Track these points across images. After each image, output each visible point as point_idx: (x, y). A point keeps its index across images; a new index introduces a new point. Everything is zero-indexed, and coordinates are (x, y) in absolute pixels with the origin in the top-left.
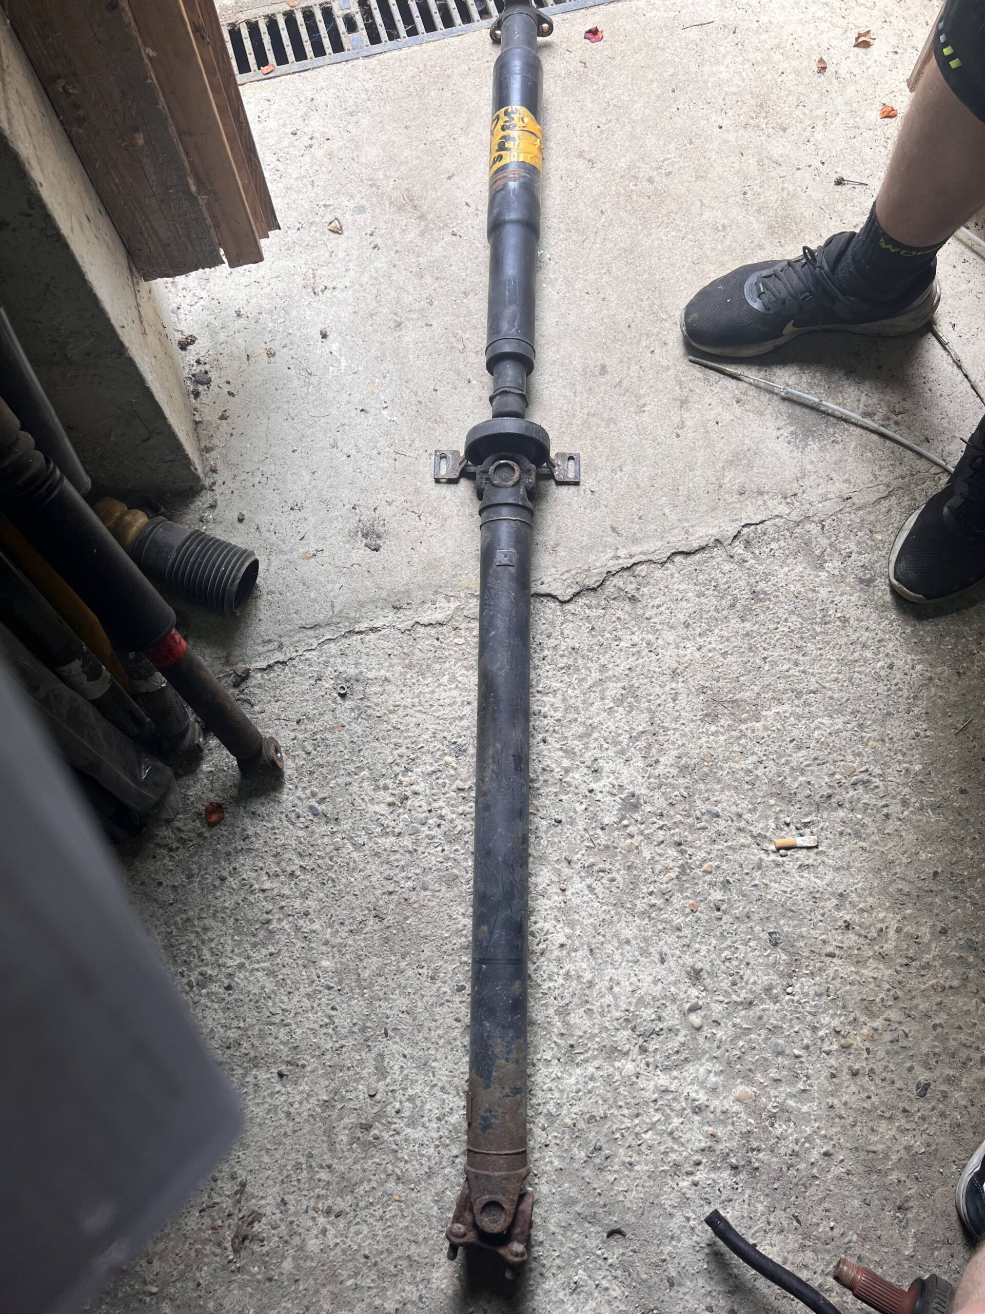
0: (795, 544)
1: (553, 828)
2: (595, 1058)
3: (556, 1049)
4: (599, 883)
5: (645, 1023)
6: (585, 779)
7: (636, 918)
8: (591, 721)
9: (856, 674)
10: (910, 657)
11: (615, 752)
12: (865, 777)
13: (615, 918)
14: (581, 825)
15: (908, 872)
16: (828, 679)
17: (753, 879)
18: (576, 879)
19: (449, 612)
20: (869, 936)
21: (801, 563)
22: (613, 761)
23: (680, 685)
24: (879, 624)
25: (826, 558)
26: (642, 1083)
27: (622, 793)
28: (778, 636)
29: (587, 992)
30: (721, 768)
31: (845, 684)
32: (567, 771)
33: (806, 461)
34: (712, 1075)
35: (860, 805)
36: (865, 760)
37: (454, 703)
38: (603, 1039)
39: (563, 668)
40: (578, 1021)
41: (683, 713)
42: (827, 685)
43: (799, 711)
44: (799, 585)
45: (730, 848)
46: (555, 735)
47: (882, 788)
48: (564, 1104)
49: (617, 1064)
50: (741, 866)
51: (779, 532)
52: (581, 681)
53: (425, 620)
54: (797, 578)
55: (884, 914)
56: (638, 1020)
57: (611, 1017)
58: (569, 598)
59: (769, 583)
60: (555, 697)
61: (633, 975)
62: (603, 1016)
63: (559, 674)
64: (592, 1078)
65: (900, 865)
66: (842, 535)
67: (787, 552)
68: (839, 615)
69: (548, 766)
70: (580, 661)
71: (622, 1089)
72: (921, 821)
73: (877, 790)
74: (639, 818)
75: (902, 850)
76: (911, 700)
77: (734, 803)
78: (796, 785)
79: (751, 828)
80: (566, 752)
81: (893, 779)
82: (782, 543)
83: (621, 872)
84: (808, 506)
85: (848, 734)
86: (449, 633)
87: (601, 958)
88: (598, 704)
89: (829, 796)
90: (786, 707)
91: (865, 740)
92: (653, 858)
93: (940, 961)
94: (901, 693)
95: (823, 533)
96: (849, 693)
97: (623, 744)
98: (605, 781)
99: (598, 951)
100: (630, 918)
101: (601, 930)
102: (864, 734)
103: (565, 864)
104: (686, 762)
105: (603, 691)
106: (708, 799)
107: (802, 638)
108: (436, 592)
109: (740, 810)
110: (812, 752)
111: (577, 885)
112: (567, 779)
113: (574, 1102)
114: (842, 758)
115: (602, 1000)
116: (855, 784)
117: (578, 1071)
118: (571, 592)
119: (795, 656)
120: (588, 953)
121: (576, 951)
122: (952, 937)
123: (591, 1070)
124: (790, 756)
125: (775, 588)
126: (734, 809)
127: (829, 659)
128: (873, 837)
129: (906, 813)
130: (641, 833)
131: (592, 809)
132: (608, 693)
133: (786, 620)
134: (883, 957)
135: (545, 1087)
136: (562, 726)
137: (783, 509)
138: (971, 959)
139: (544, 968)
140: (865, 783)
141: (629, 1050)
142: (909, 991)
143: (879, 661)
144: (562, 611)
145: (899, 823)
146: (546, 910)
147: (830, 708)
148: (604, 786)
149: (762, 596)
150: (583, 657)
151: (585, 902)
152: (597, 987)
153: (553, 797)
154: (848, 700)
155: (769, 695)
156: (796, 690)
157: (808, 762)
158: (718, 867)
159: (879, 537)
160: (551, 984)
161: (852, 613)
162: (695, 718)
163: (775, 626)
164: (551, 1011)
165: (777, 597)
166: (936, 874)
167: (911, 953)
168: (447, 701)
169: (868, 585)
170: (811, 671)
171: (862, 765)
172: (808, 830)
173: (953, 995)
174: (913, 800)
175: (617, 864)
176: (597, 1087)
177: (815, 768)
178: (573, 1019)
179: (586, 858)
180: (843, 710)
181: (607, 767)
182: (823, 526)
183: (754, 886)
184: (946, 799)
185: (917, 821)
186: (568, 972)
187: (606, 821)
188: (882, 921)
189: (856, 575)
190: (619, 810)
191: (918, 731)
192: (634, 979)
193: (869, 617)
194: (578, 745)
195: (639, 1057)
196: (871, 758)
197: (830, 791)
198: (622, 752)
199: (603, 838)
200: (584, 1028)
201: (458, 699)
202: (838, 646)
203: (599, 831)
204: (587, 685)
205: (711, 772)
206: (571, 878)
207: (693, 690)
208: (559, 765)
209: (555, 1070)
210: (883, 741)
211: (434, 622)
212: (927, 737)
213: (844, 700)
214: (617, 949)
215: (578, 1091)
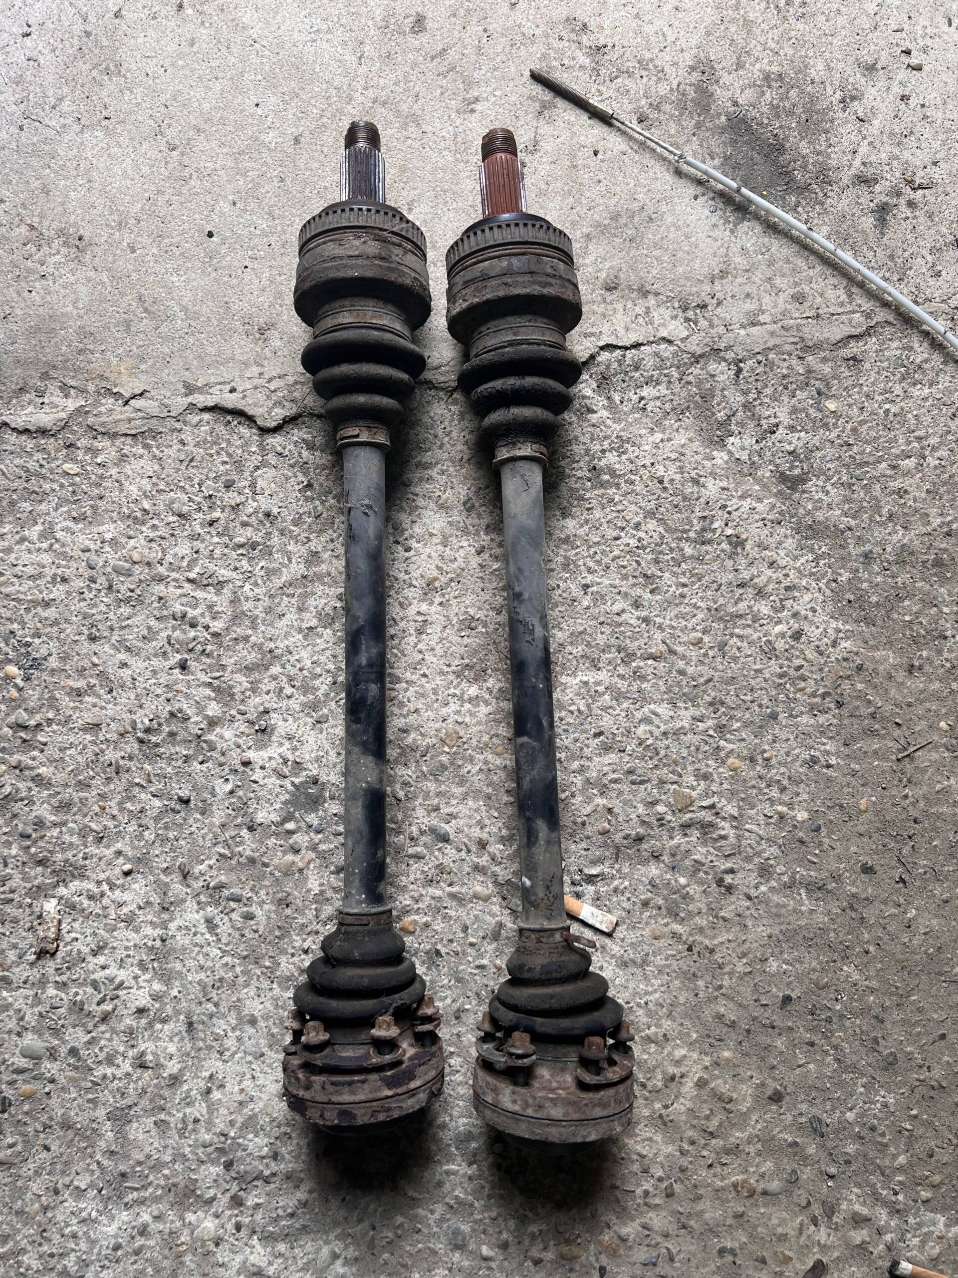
0: (684, 394)
1: (171, 815)
2: (156, 1200)
3: (97, 1173)
4: (226, 918)
5: (248, 1160)
6: (240, 741)
7: (275, 986)
8: (272, 645)
9: (735, 639)
10: (833, 624)
11: (303, 704)
12: (707, 816)
13: (241, 980)
14: (218, 816)
15: (742, 989)
16: (686, 639)
17: (482, 956)
18: (191, 904)
19: (63, 415)
20: (649, 1085)
21: (686, 429)
22: (296, 720)
23: (435, 608)
24: (796, 558)
25: (733, 427)
26: (222, 1255)
27: (296, 775)
28: (617, 552)
29: (166, 1093)
30: (471, 759)
31: (711, 653)
32: (212, 723)
33: (735, 249)
34: (339, 1262)
35: (688, 862)
36: (714, 788)
37: (40, 575)
38: (175, 1173)
39: (241, 546)
40: (141, 1137)
41: (429, 658)
42: (680, 649)
43: (622, 685)
44: (673, 468)
45: (453, 896)
46: (204, 659)
47: (732, 839)
48: (92, 1262)
49: (190, 1217)
50: (465, 929)
51: (660, 368)
52: (270, 573)
53: (19, 421)
54: (673, 456)
55: (683, 1052)
56: (239, 1153)
57: (196, 1140)
58: (274, 424)
59: (624, 457)
60: (218, 593)
61: (248, 1076)
62: (182, 1136)
63: (234, 555)
64: (143, 1231)
65: (731, 974)
66: (768, 391)
67: (668, 406)
68: (729, 532)
69: (180, 711)
70: (275, 540)
71: (188, 1259)
72: (784, 906)
73: (723, 843)
74: (316, 823)
75: (740, 950)
76: (817, 700)
77: (479, 822)
78: (589, 809)
79: (497, 869)
80: (217, 690)
81: (754, 828)
82: (663, 390)
83: (266, 907)
84: (722, 330)
85: (696, 739)
86: (58, 450)
87: (204, 1040)
88: (291, 617)
89: (640, 839)
90: (603, 675)
91: (722, 754)
92: (322, 892)
93: (759, 1146)
94: (803, 684)
95: (737, 383)
96: (715, 669)
97: (319, 693)
98: (274, 751)
99: (201, 1027)
100: (265, 984)
101: (214, 994)
102: (722, 743)
103: (176, 877)
104: (415, 740)
105: (305, 596)
106: (437, 809)
107: (657, 561)
108: (45, 376)
109: (485, 836)
110: (626, 759)
111: (192, 915)
112: (211, 737)
113: (106, 1262)
114: (675, 778)
115: (188, 1110)
116: (686, 826)
117: (125, 1216)
118: (279, 413)
119: (639, 591)
120: (183, 1028)
121: (164, 1021)
122: (789, 1110)
123: (146, 1217)
124: (589, 759)
125: (631, 467)
126: (476, 832)
127: (695, 606)
128: (698, 920)
129: (763, 888)
130: (314, 848)
131: (241, 793)
132: (311, 602)
133: (637, 526)
134: (665, 1124)
135: (67, 1231)
136: (221, 645)
137: (676, 329)
138: (812, 1150)
139: (103, 1042)
140: (706, 828)
141: (214, 1199)
142: (695, 1186)
143: (779, 622)
144: (261, 446)
145: (748, 903)
146: (127, 948)
147: (676, 690)
148: (270, 758)
149: (606, 477)
150: (282, 533)
151: (196, 945)
152: (185, 1087)
153: (180, 762)
154: (710, 680)
155: (578, 650)
156: (625, 649)
157: (615, 776)
158: (427, 925)
159: (831, 405)
160: (109, 1071)
161: (753, 532)
162: (446, 669)
163: (615, 534)
164: (101, 1113)
165: (632, 483)
166: (787, 999)
167: (714, 1124)
168: (30, 570)
169: (793, 488)
170: (658, 620)
171: (707, 796)
172: (591, 889)
173: (766, 1205)
174: (780, 869)
175: (263, 892)
176: (150, 1248)
177: (625, 787)
178: (136, 1131)
179: (214, 873)
180: (696, 696)
181: (281, 725)
182: (740, 370)
183: (478, 967)
184: (836, 878)
185: (778, 905)
186: (143, 1054)
187: (261, 817)
188: (678, 1063)
189: (777, 466)
190: (285, 803)
191: (817, 754)
192: (247, 1083)
193: (780, 543)
194: (241, 681)
195: (229, 1212)
196: (725, 786)
197: (641, 830)
198: (315, 706)
199: (248, 845)
200: (147, 1150)
201: (47, 570)
202: (715, 586)
203: (244, 833)
204: (278, 582)
205: (452, 764)
206: (183, 901)
207: (455, 620)
208: (200, 708)
209: (90, 1206)
210: (752, 760)
211: (32, 429)
212: (829, 766)
213: (702, 680)
214: (233, 1029)
215: (117, 1247)
